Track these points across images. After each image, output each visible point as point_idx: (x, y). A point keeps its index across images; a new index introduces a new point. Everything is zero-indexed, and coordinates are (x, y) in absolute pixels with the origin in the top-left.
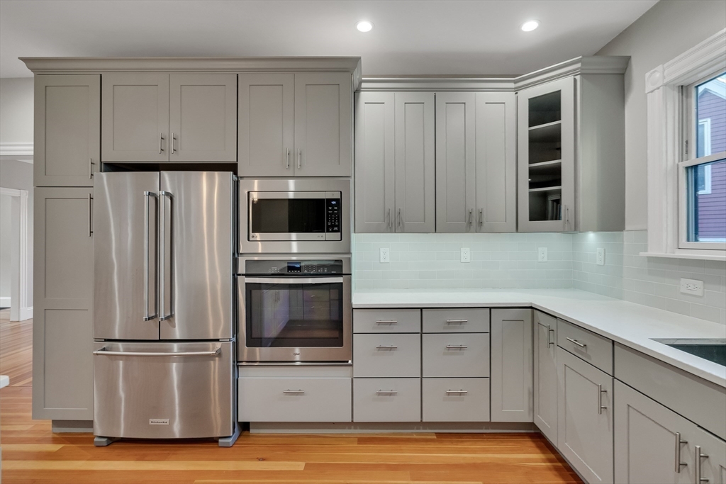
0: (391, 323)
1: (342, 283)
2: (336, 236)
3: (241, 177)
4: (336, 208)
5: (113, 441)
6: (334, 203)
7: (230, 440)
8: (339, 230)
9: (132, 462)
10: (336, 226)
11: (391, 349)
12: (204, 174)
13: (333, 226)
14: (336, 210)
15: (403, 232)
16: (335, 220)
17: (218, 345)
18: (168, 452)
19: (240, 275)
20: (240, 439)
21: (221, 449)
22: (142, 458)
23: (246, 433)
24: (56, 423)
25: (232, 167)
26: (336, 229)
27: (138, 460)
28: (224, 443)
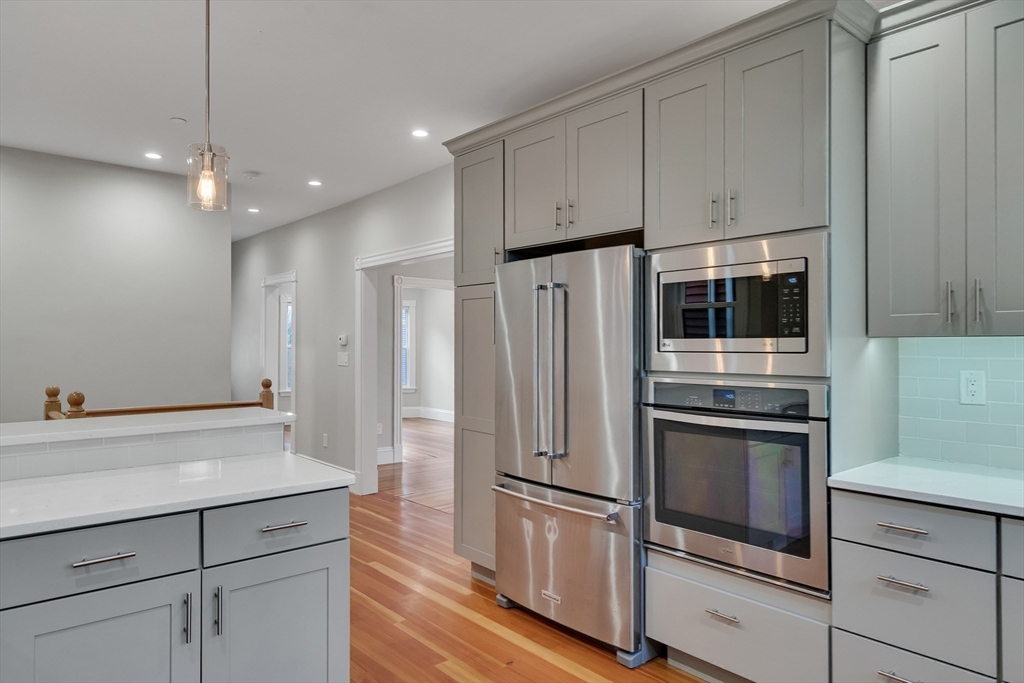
0: (917, 534)
1: (807, 435)
2: (798, 343)
3: (651, 250)
4: (796, 291)
5: (514, 606)
6: (793, 280)
7: (630, 658)
8: (804, 333)
9: (520, 636)
10: (796, 325)
11: (916, 591)
12: (596, 253)
13: (790, 326)
14: (796, 294)
15: (988, 332)
16: (795, 313)
17: (612, 508)
18: (557, 641)
19: (648, 405)
20: (649, 665)
21: (618, 666)
22: (530, 636)
23: (660, 660)
24: (476, 567)
25: (635, 238)
26: (796, 330)
27: (526, 636)
28: (622, 658)
